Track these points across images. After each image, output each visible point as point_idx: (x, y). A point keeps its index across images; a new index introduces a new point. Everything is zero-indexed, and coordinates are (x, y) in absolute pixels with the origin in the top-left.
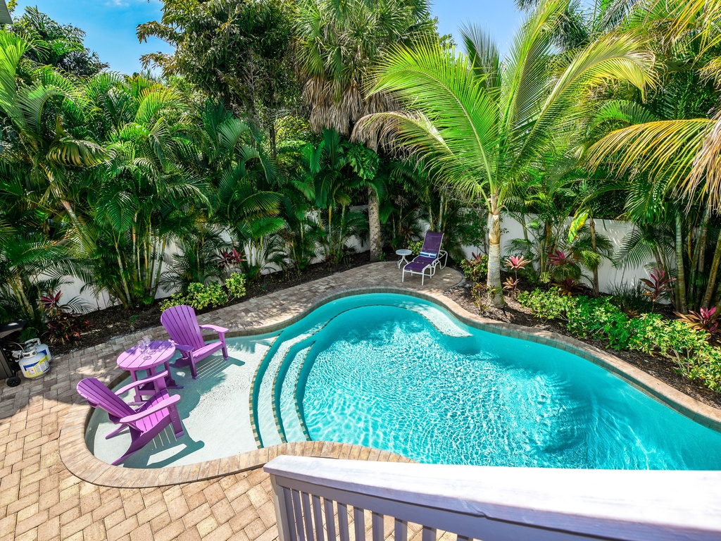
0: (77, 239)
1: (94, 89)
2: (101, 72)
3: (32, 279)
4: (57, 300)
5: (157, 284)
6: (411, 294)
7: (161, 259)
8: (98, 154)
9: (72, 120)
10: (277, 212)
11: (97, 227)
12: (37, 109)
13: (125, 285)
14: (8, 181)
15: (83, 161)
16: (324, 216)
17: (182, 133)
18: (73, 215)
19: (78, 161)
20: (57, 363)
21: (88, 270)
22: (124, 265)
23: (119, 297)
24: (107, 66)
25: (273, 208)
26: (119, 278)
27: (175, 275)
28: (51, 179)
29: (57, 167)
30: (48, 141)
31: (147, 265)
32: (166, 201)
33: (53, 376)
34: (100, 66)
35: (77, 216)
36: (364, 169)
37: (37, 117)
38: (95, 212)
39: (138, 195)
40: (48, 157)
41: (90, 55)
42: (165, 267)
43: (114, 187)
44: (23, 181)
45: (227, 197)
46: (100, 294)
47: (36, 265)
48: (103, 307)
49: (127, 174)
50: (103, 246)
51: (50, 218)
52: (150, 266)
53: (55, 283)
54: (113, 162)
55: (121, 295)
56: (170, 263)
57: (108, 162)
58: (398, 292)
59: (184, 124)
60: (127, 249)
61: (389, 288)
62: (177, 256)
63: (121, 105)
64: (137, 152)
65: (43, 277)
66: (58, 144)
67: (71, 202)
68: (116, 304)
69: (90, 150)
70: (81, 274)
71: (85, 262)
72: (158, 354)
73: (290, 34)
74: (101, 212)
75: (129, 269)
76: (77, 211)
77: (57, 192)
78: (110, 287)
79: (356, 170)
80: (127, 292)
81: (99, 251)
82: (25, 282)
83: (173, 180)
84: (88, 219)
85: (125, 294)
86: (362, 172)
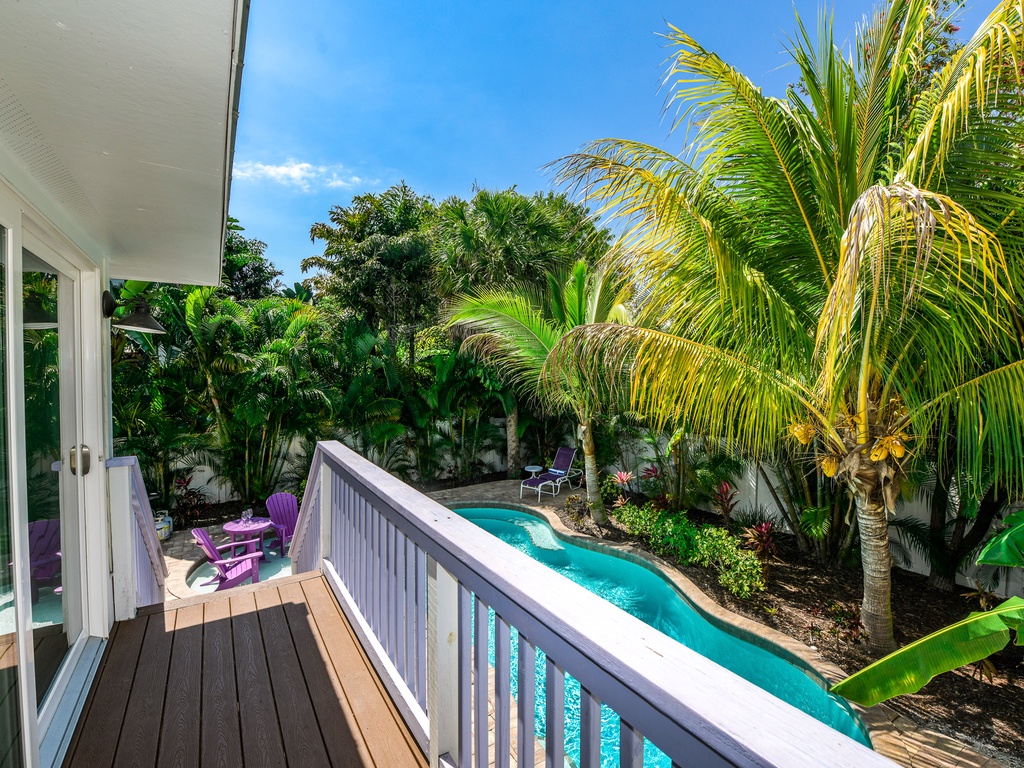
0: (216, 434)
1: (258, 311)
2: (274, 280)
3: (172, 466)
4: (188, 483)
5: (276, 482)
6: (524, 510)
7: (284, 458)
8: (249, 364)
9: (236, 335)
10: (397, 418)
11: (235, 421)
12: (213, 329)
13: (247, 479)
14: (177, 382)
15: (236, 368)
16: (457, 427)
17: (321, 346)
18: (218, 411)
19: (233, 368)
20: (176, 535)
21: (218, 461)
22: (250, 459)
23: (239, 491)
24: (280, 274)
25: (394, 413)
26: (243, 472)
27: (295, 475)
28: (210, 381)
29: (216, 373)
30: (214, 352)
31: (271, 462)
32: (296, 403)
33: (171, 543)
34: (275, 274)
35: (221, 412)
36: (491, 380)
37: (211, 335)
38: (235, 410)
39: (273, 396)
40: (212, 365)
41: (268, 264)
42: (287, 467)
43: (256, 389)
44: (187, 382)
45: (352, 403)
46: (223, 486)
47: (179, 452)
48: (223, 501)
49: (268, 380)
50: (236, 439)
51: (199, 414)
52: (273, 464)
53: (189, 470)
54: (258, 369)
55: (242, 489)
56: (292, 462)
57: (255, 369)
58: (512, 508)
59: (325, 337)
60: (255, 445)
61: (503, 502)
62: (299, 456)
63: (275, 323)
64: (279, 361)
65: (180, 464)
66: (221, 355)
67: (219, 400)
68: (235, 499)
69: (243, 360)
70: (212, 463)
71: (218, 452)
72: (256, 525)
73: (429, 262)
74: (241, 410)
75: (254, 462)
76: (222, 408)
77: (212, 391)
78: (233, 479)
79: (482, 381)
80: (247, 486)
81: (232, 444)
82: (166, 467)
83: (304, 385)
84: (229, 416)
85: (245, 489)
86: (488, 382)
